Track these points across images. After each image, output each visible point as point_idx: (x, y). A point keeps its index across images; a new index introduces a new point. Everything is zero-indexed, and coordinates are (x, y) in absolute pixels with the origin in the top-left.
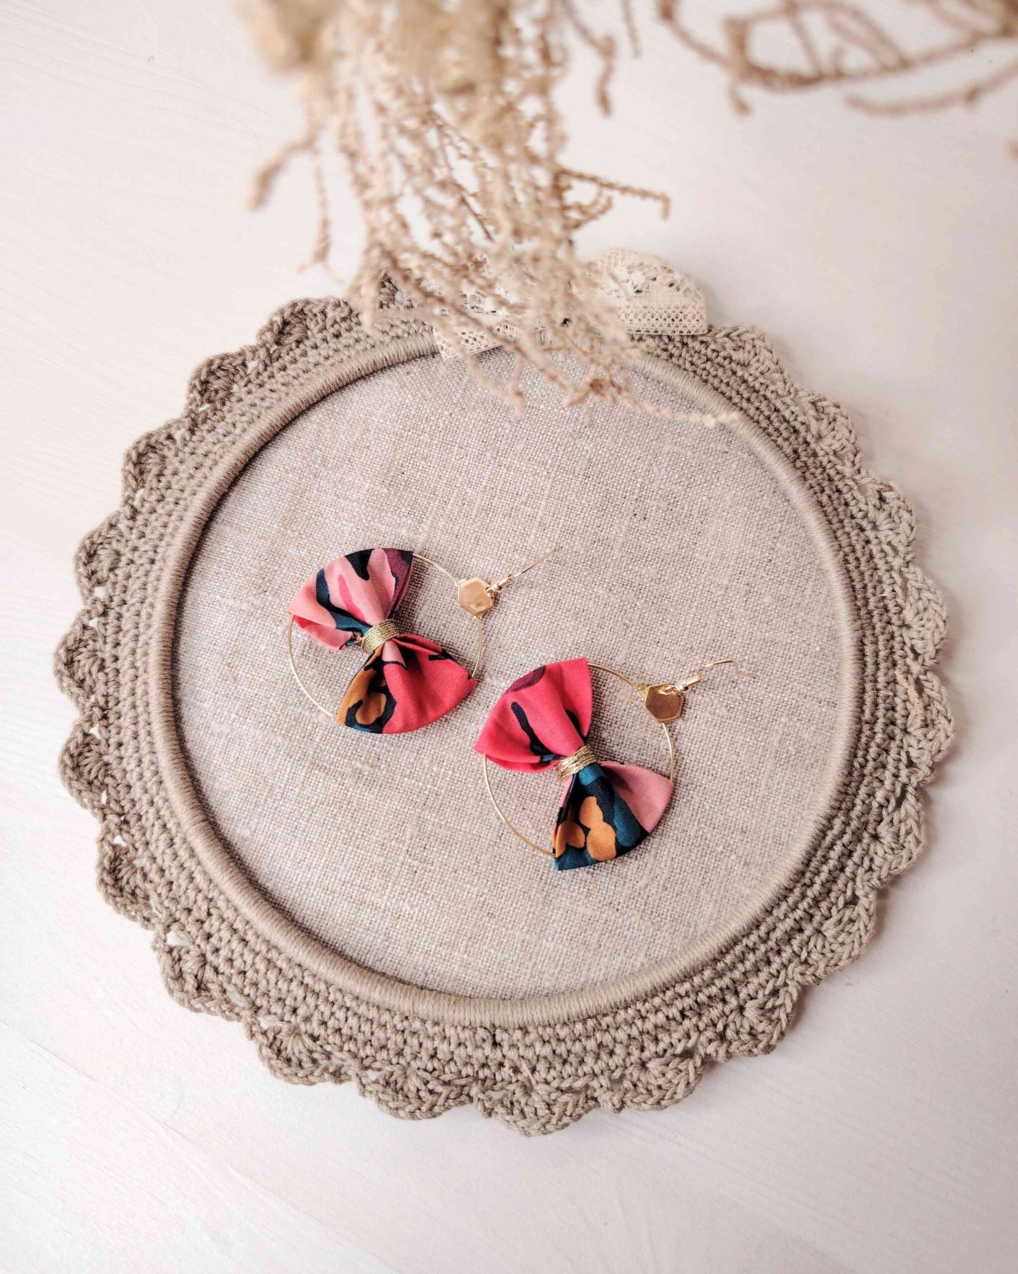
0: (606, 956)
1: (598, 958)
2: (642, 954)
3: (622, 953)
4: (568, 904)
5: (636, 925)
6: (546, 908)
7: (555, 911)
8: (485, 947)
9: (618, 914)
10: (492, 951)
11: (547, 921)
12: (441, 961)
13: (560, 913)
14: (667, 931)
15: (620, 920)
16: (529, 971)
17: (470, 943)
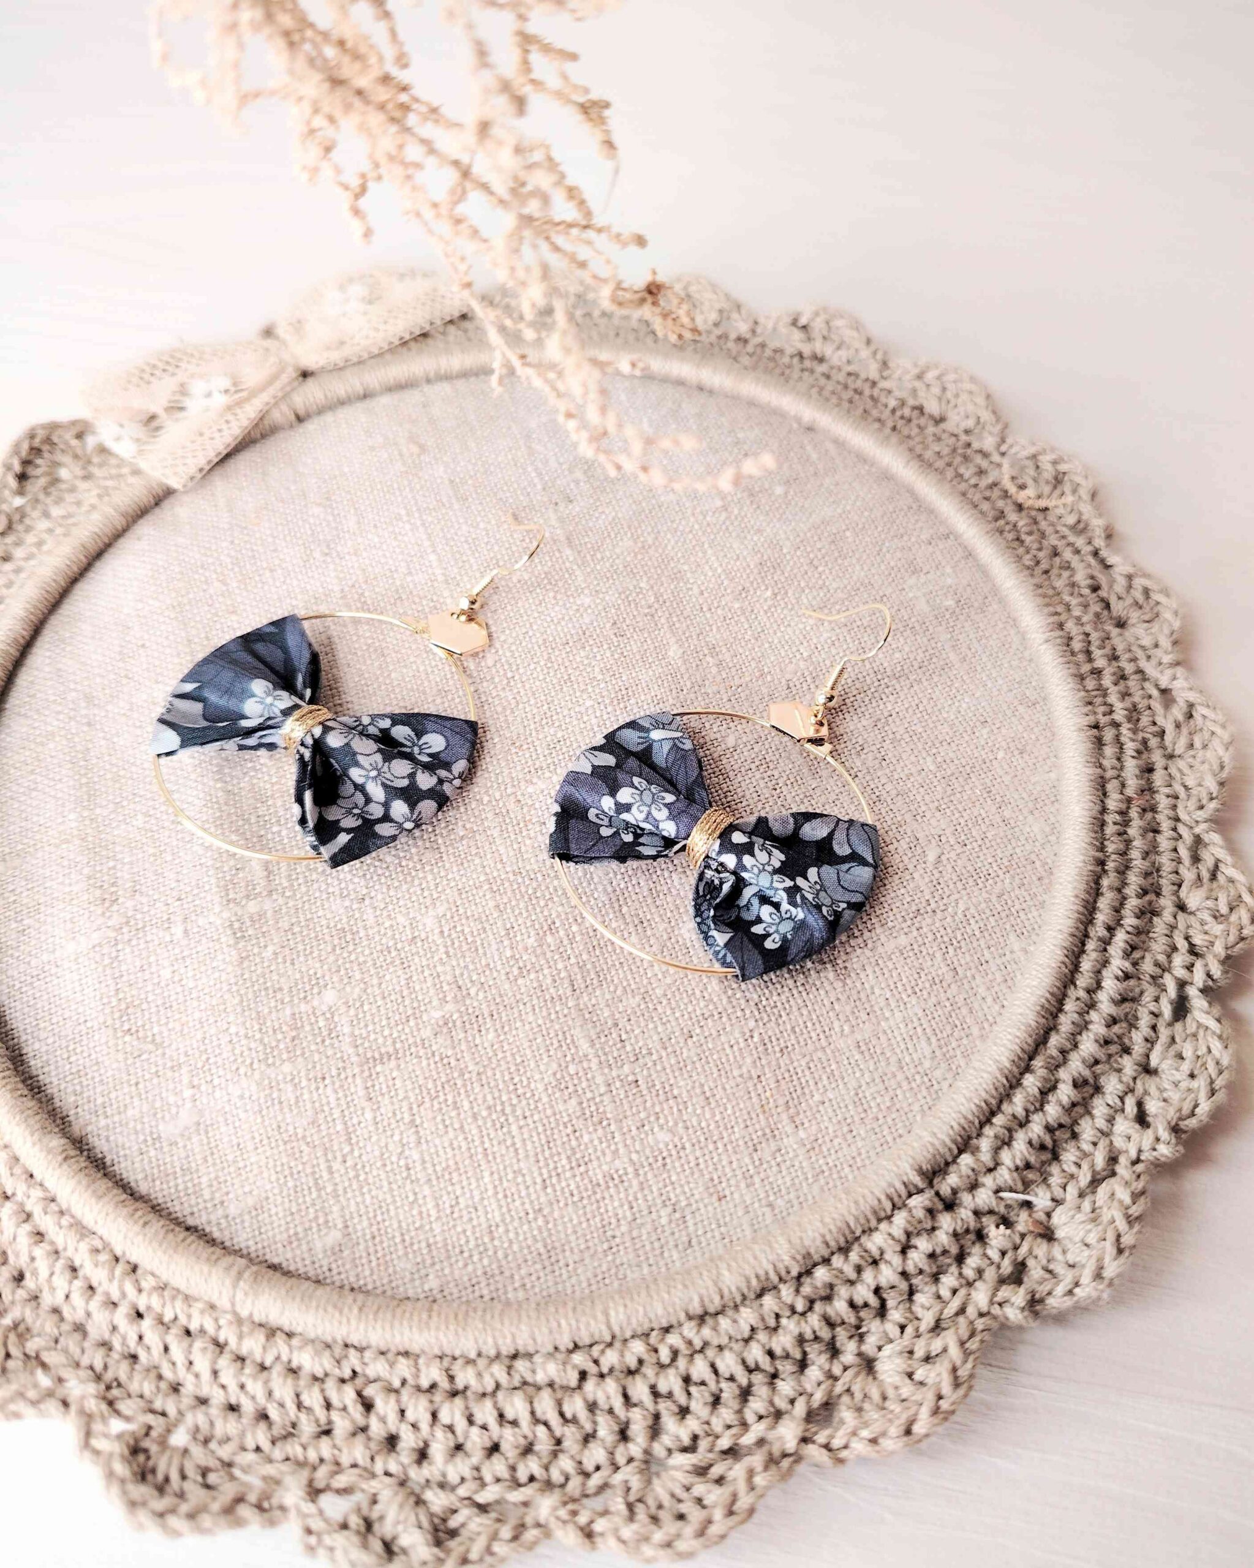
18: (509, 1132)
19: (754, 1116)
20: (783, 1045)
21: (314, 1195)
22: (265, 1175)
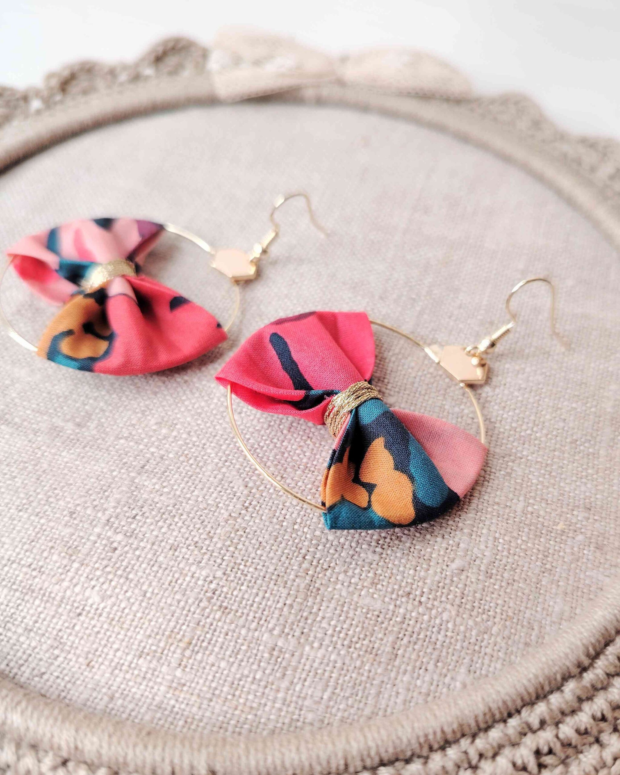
0: (405, 672)
1: (393, 675)
2: (463, 670)
3: (431, 667)
4: (344, 593)
5: (450, 625)
6: (310, 599)
7: (324, 604)
8: (212, 659)
9: (421, 610)
10: (223, 664)
11: (311, 617)
12: (139, 680)
13: (332, 606)
14: (498, 634)
15: (426, 618)
16: (280, 695)
17: (188, 653)
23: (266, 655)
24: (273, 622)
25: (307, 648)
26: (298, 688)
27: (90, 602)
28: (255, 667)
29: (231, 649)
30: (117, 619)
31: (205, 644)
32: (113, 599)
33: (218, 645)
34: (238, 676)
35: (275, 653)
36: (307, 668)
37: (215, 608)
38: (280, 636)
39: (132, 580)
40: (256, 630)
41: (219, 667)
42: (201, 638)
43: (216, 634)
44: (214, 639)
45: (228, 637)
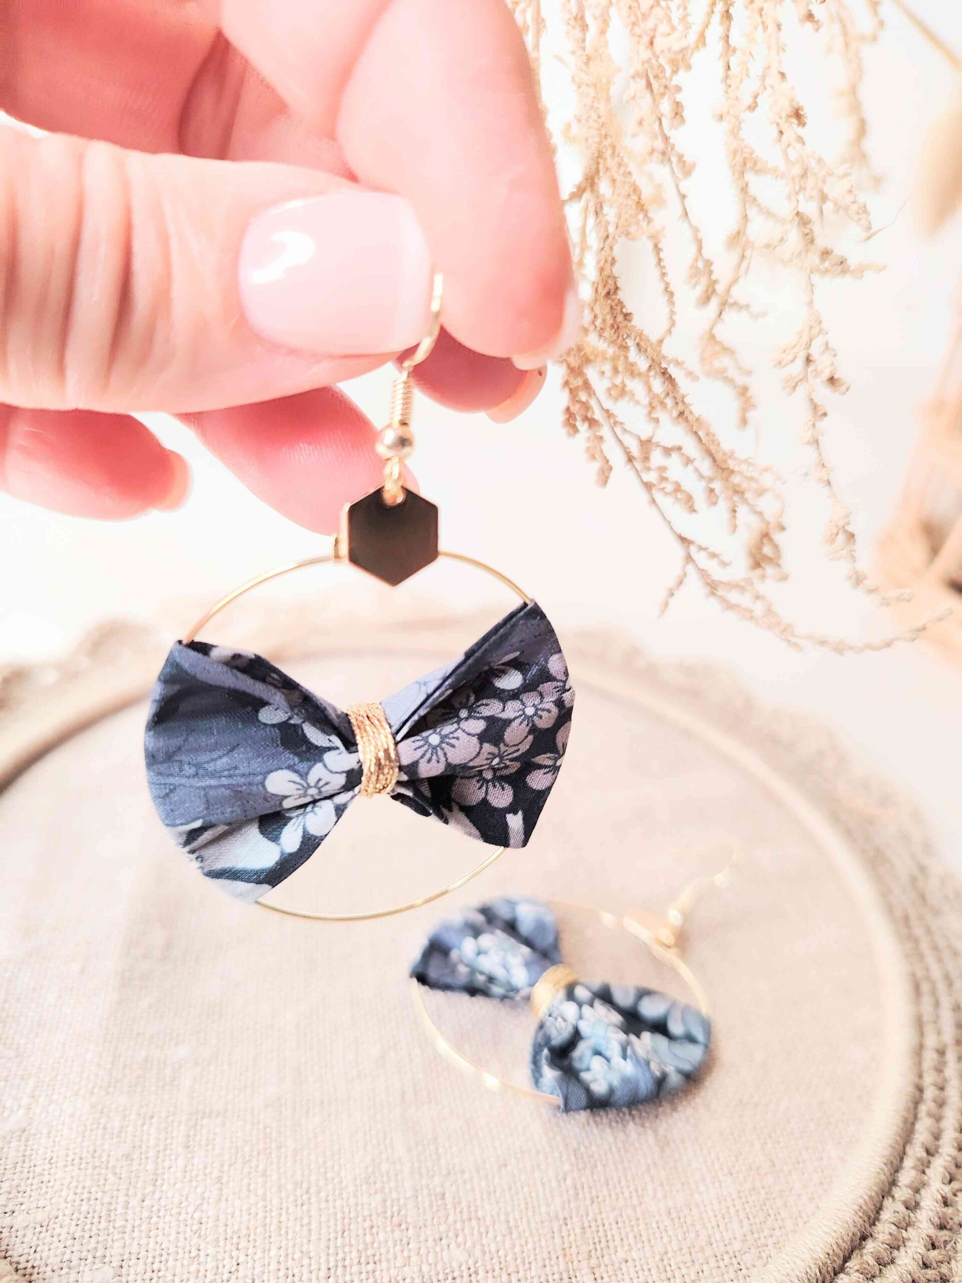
18: (309, 1211)
19: (554, 1257)
20: (594, 1193)
21: (101, 1226)
22: (64, 1194)
23: (667, 1222)
24: (650, 1187)
25: (696, 1196)
26: (718, 1236)
27: (455, 1264)
28: (665, 1240)
29: (631, 1236)
30: (497, 1268)
31: (603, 1244)
32: (478, 1247)
33: (617, 1238)
34: (657, 1258)
35: (674, 1215)
36: (711, 1214)
37: (588, 1202)
38: (665, 1197)
39: (484, 1218)
40: (641, 1203)
41: (634, 1260)
42: (596, 1240)
43: (607, 1227)
44: (609, 1234)
45: (620, 1225)
